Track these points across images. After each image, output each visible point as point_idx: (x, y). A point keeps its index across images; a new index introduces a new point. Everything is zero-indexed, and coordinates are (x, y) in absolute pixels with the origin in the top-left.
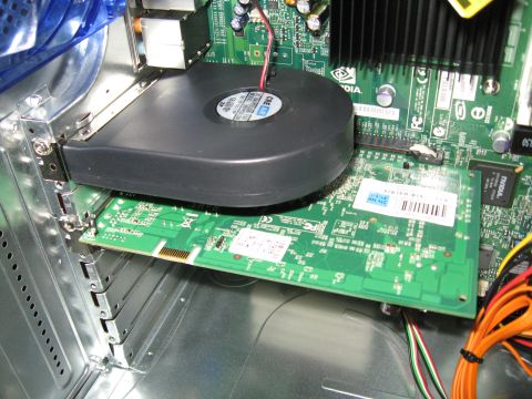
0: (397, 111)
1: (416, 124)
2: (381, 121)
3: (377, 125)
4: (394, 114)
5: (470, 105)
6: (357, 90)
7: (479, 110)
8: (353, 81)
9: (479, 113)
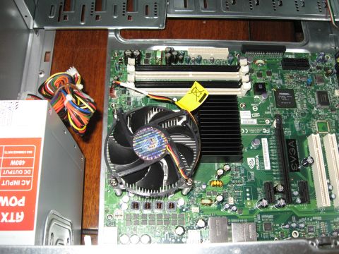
0: (263, 139)
1: (266, 131)
2: (269, 146)
3: (271, 147)
4: (265, 141)
5: (252, 112)
6: (257, 156)
7: (254, 109)
8: (254, 159)
9: (255, 108)
